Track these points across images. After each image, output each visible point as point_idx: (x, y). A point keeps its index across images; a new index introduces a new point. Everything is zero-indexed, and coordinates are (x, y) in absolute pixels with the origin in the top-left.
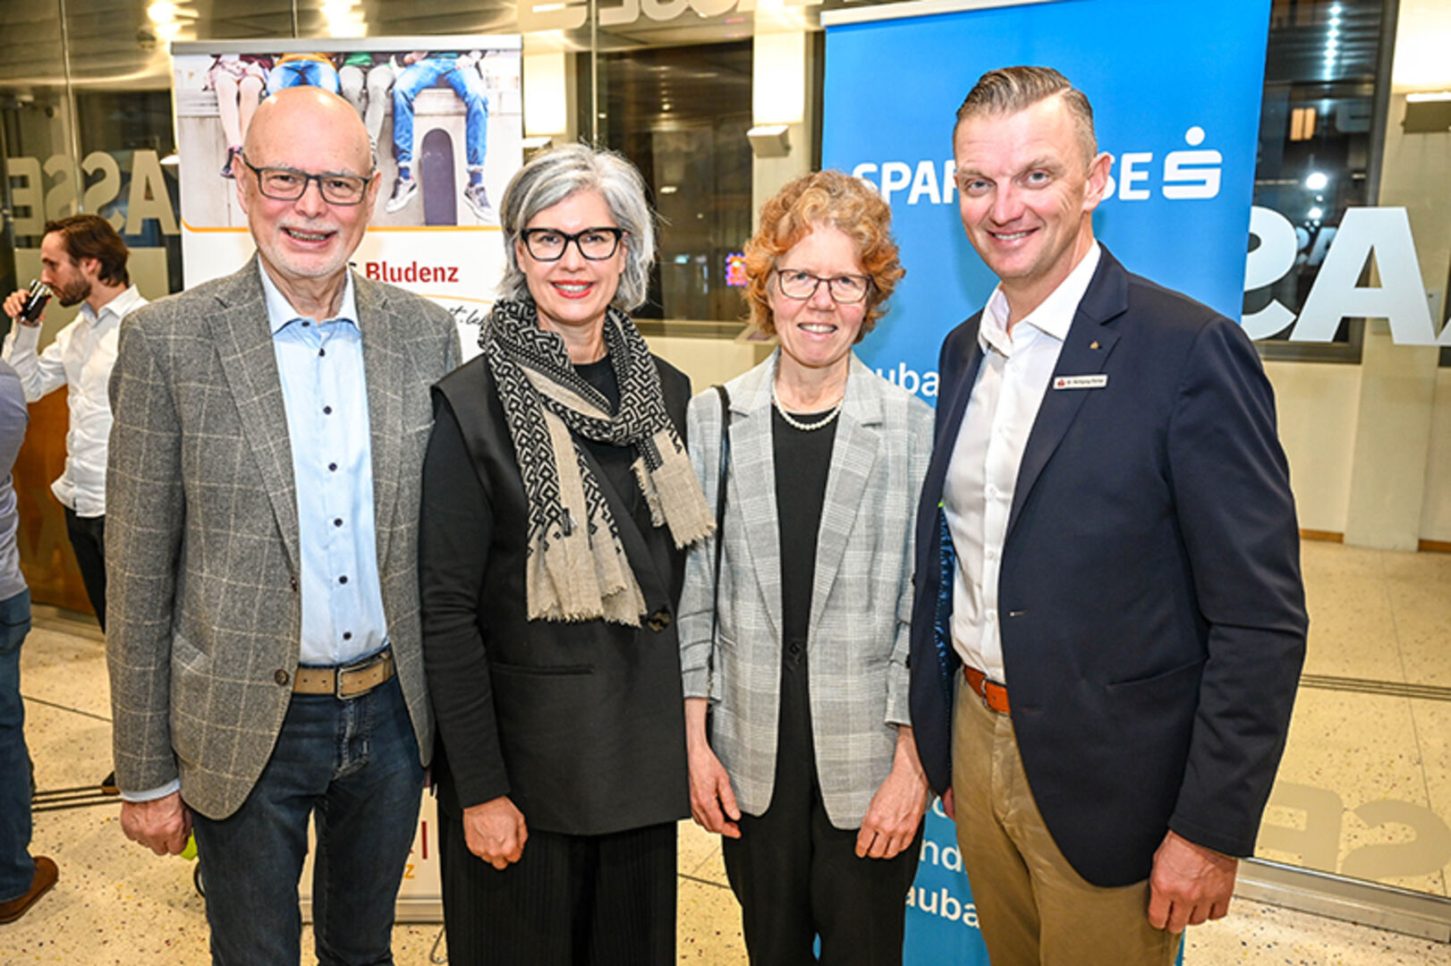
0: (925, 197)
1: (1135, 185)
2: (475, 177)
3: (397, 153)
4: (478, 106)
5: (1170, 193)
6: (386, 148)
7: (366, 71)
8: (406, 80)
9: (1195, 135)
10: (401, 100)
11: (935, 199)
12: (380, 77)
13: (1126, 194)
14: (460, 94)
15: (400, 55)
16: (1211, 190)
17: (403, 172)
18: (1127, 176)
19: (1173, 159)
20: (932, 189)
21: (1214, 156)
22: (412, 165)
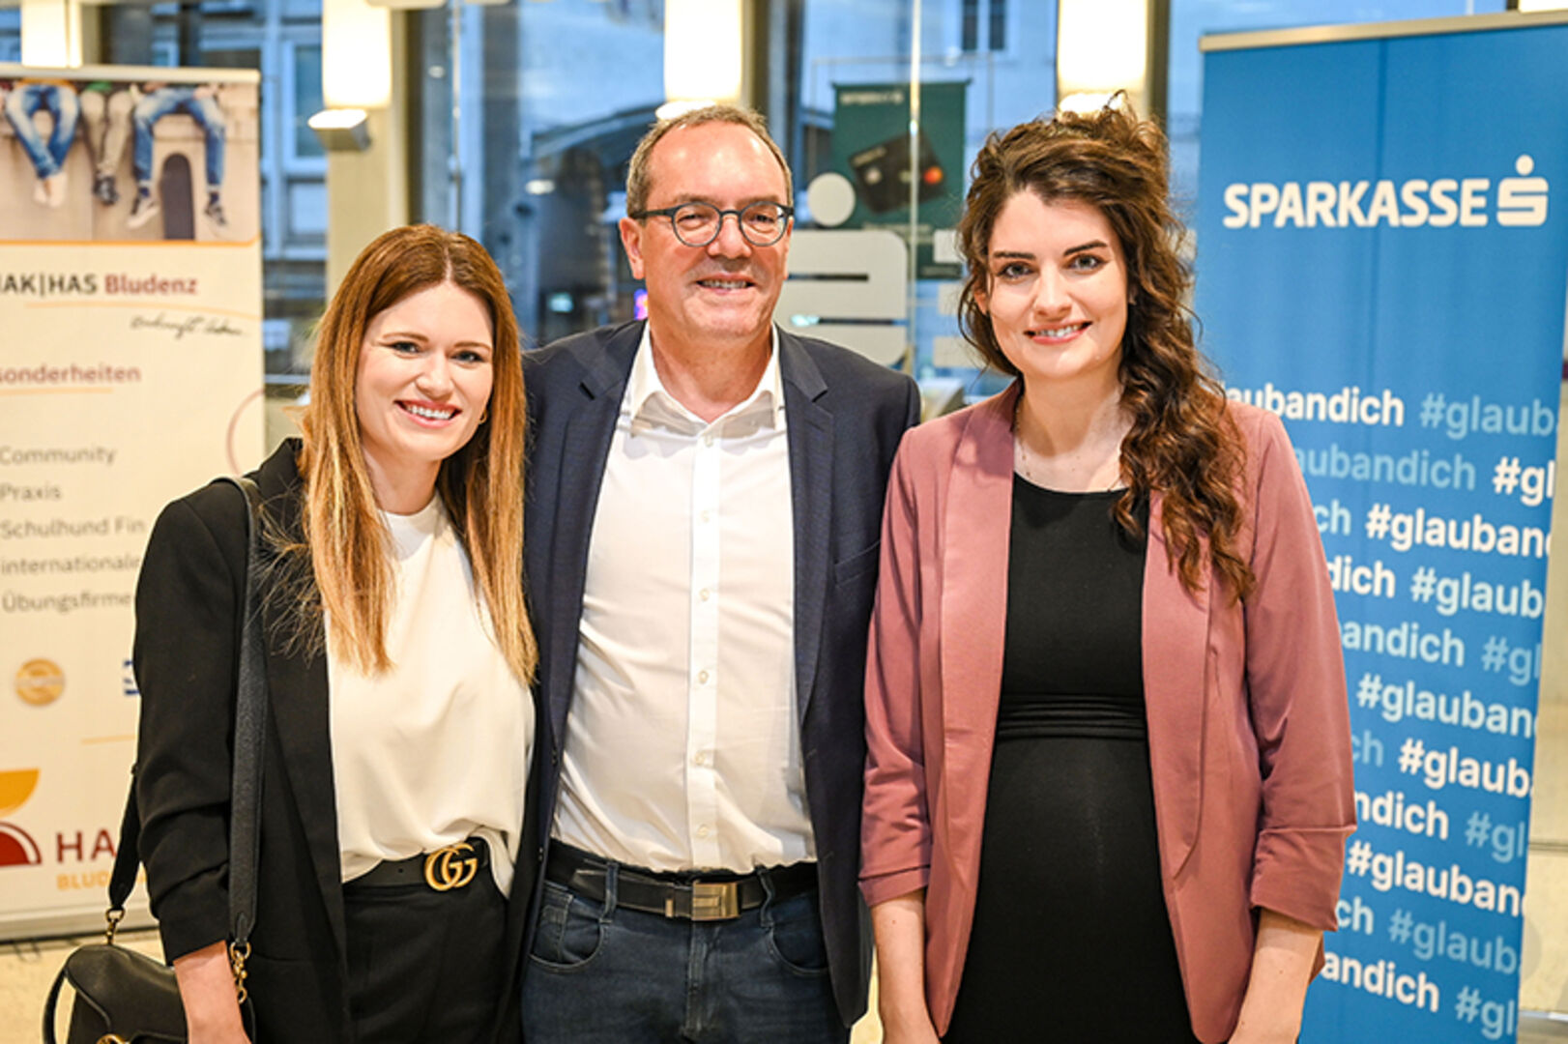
0: (1290, 220)
1: (1475, 211)
2: (214, 198)
3: (138, 174)
4: (217, 133)
5: (1504, 219)
6: (126, 170)
7: (107, 97)
8: (147, 107)
9: (1525, 164)
10: (142, 125)
11: (1299, 222)
12: (120, 104)
13: (1468, 220)
14: (199, 121)
15: (141, 86)
16: (1538, 217)
17: (144, 192)
18: (1468, 201)
19: (1507, 186)
20: (1296, 212)
21: (1541, 185)
22: (152, 184)
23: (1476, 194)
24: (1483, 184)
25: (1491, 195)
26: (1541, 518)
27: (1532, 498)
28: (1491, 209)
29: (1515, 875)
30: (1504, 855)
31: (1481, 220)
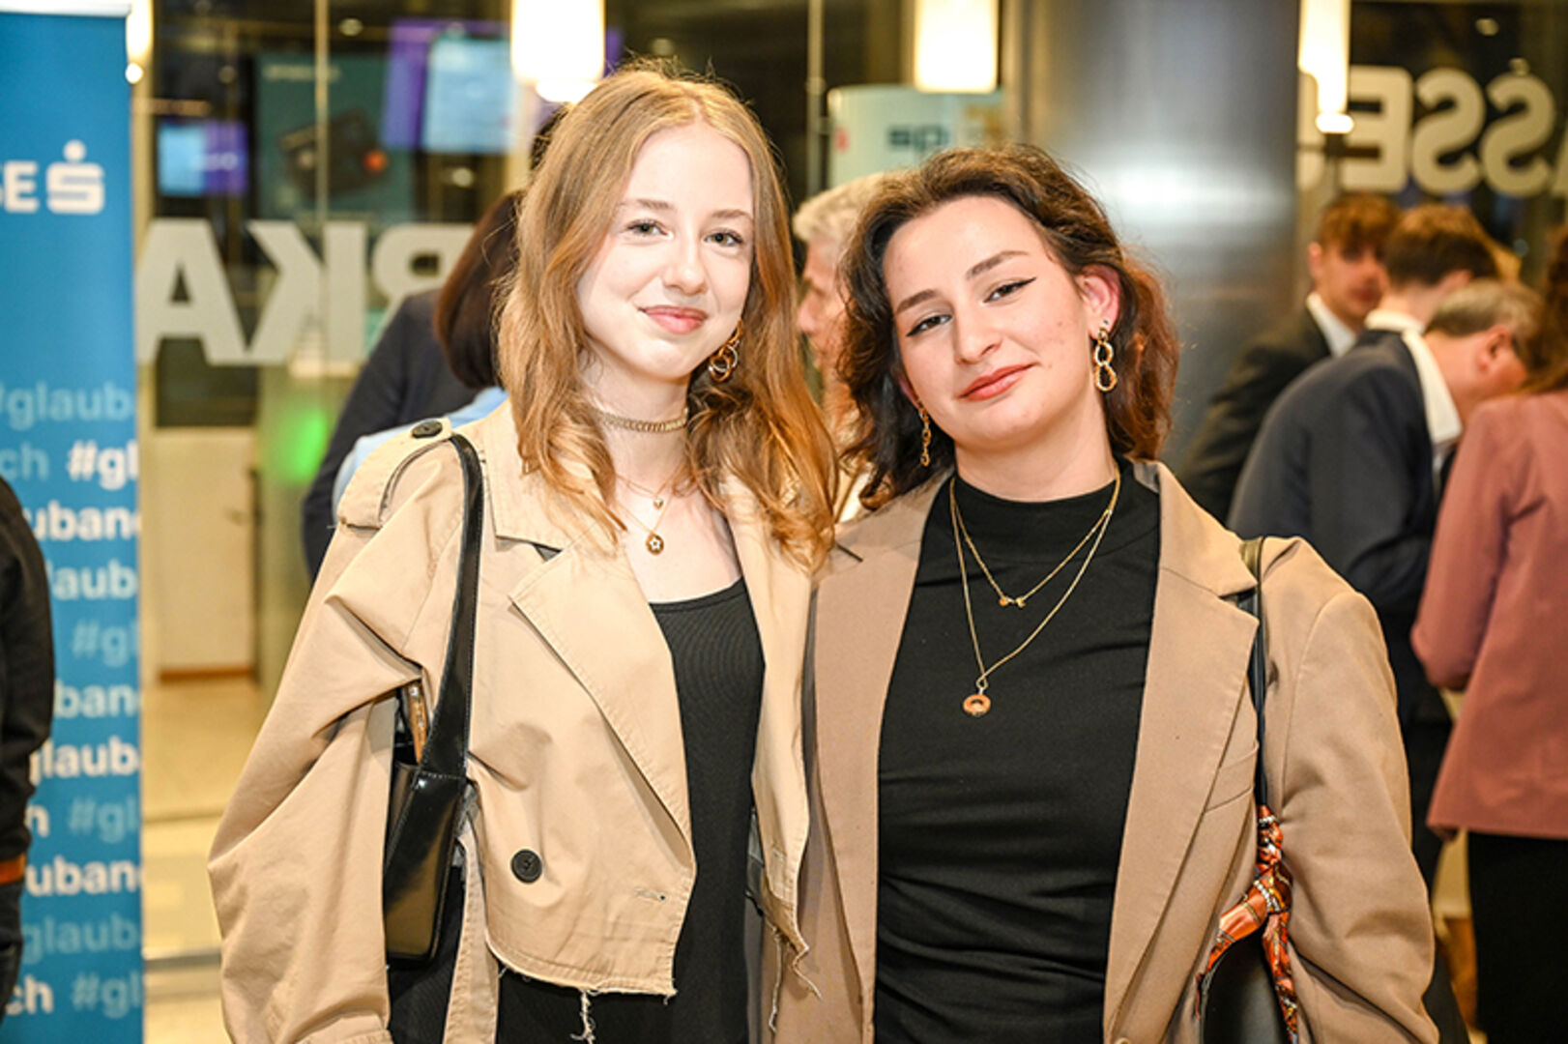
5: (56, 205)
9: (75, 150)
13: (15, 205)
16: (93, 204)
18: (13, 185)
19: (56, 172)
21: (95, 171)
23: (23, 178)
24: (29, 168)
25: (40, 179)
26: (127, 497)
27: (113, 480)
28: (41, 192)
29: (130, 850)
30: (114, 833)
31: (30, 206)
